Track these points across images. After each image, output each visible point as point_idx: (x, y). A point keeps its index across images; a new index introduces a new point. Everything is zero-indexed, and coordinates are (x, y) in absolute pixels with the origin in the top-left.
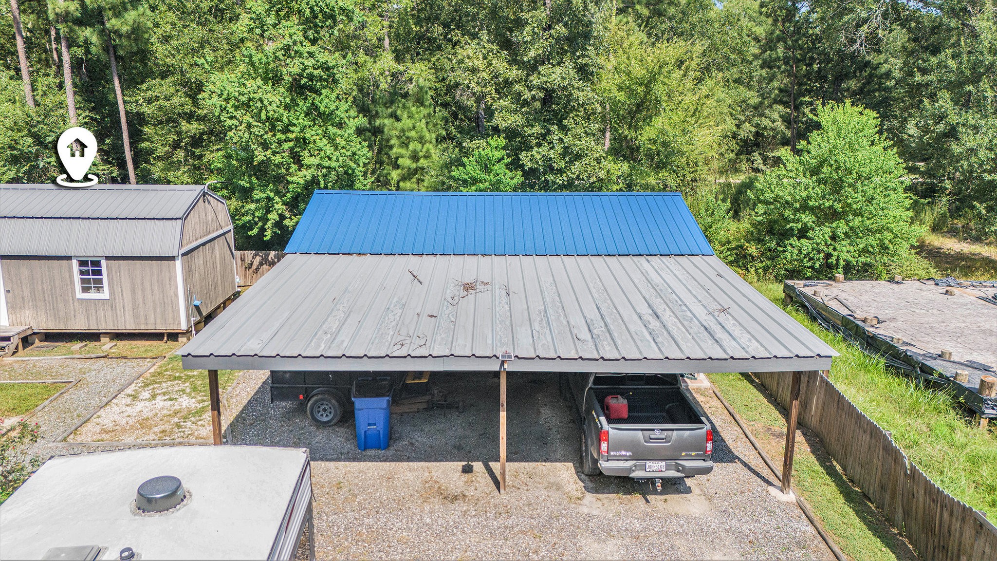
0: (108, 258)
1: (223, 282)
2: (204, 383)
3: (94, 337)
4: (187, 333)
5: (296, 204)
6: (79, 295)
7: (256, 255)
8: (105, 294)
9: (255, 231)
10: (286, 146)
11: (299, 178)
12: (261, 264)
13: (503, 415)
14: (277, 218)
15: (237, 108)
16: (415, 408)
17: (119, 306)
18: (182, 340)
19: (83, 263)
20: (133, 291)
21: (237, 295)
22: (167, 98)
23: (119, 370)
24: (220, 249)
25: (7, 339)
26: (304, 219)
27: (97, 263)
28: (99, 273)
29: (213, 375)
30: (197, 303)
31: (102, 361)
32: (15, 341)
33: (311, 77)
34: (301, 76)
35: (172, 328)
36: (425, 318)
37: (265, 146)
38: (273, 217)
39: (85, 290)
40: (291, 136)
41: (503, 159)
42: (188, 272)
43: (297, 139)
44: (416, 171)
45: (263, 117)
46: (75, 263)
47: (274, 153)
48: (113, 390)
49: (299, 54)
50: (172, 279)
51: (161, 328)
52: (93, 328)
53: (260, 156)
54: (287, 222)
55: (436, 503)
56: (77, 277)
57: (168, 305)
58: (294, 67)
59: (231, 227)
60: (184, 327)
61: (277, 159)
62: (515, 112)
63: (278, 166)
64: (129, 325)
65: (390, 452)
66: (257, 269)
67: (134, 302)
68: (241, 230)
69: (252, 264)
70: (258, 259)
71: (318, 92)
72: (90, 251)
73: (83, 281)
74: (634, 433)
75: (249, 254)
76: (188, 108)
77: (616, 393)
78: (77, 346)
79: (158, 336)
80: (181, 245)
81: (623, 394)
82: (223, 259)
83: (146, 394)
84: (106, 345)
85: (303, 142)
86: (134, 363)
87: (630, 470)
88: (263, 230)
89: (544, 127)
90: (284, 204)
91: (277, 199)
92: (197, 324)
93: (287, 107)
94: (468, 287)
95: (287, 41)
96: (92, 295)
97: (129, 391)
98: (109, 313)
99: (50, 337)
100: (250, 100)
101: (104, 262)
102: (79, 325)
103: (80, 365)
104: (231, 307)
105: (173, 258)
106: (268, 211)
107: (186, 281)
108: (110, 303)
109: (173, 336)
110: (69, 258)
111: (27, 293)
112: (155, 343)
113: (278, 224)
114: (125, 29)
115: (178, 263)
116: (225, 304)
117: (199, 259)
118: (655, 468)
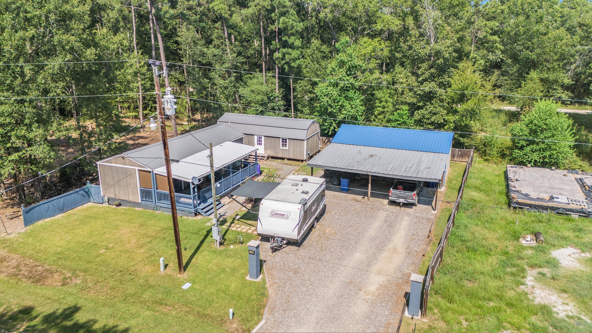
0: (289, 139)
1: (316, 147)
2: (310, 170)
3: (283, 159)
4: (305, 160)
5: (339, 124)
6: (281, 147)
7: (326, 139)
8: (287, 148)
9: (326, 131)
10: (338, 107)
11: (340, 117)
12: (327, 142)
13: (370, 185)
14: (333, 128)
15: (324, 95)
16: (357, 185)
17: (290, 152)
18: (304, 162)
19: (283, 139)
20: (294, 148)
21: (319, 151)
22: (306, 86)
23: (290, 167)
24: (316, 137)
25: (264, 157)
26: (340, 129)
27: (286, 140)
28: (286, 142)
29: (312, 168)
30: (309, 152)
31: (286, 165)
32: (266, 158)
33: (347, 87)
34: (344, 87)
35: (302, 159)
36: (357, 162)
37: (331, 107)
38: (332, 128)
39: (283, 146)
40: (339, 104)
41: (406, 114)
42: (307, 144)
43: (341, 105)
44: (383, 112)
45: (332, 99)
46: (281, 139)
47: (334, 109)
48: (289, 172)
49: (344, 80)
50: (303, 146)
51: (299, 158)
52: (283, 156)
53: (330, 110)
54: (336, 130)
55: (354, 202)
56: (281, 143)
57: (302, 152)
58: (342, 84)
59: (320, 131)
60: (305, 159)
61: (335, 111)
62: (414, 97)
63: (335, 113)
64: (292, 157)
65: (348, 192)
66: (326, 143)
67: (294, 150)
68: (322, 130)
69: (325, 142)
70: (327, 140)
71: (348, 91)
72: (285, 137)
73: (282, 144)
74: (397, 192)
75: (324, 138)
76: (311, 89)
77: (400, 185)
78: (280, 161)
79: (298, 160)
80: (306, 137)
81: (402, 185)
82: (317, 140)
83: (296, 174)
84: (286, 161)
85: (342, 106)
86: (293, 166)
87: (396, 200)
88: (329, 131)
89: (424, 103)
90: (336, 124)
91: (334, 122)
92: (308, 158)
93: (339, 95)
94: (371, 156)
95: (341, 76)
96: (284, 148)
97: (293, 172)
98: (287, 153)
99: (273, 158)
100: (328, 93)
101: (288, 140)
102: (280, 155)
103: (281, 165)
104: (318, 155)
105: (304, 140)
106: (331, 126)
107: (306, 146)
108: (288, 150)
109: (302, 161)
110: (280, 138)
111: (269, 146)
112: (298, 162)
113: (334, 130)
114: (296, 66)
115: (305, 141)
116: (316, 154)
117: (310, 140)
118: (402, 200)
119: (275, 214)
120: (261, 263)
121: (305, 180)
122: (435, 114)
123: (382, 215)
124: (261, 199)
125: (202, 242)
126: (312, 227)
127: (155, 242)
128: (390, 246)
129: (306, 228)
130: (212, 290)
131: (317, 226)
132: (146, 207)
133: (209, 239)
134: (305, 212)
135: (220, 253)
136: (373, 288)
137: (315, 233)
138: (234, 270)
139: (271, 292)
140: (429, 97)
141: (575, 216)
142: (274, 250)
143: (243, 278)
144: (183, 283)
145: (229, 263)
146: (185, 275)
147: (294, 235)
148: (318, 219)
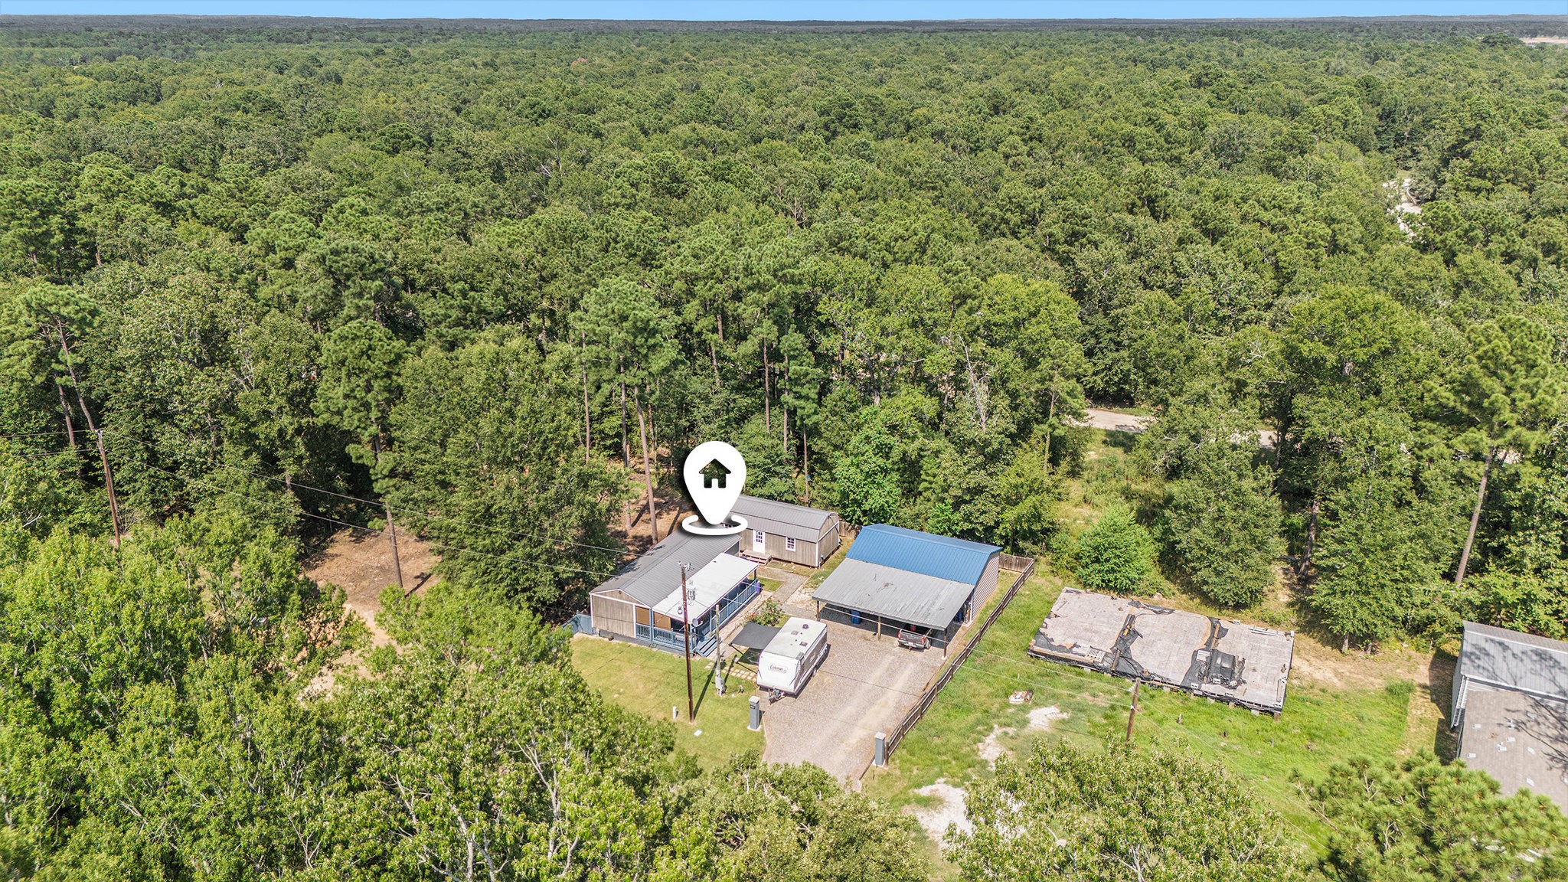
1: (833, 545)
3: (789, 562)
4: (817, 568)
6: (787, 548)
8: (794, 550)
13: (879, 624)
17: (798, 555)
19: (789, 539)
20: (803, 551)
21: (838, 547)
23: (797, 579)
24: (832, 533)
25: (765, 560)
27: (793, 540)
28: (793, 543)
30: (822, 556)
31: (792, 574)
32: (767, 560)
35: (813, 565)
36: (867, 596)
39: (789, 547)
42: (820, 547)
46: (787, 538)
50: (815, 549)
51: (809, 564)
52: (789, 559)
55: (862, 640)
56: (787, 543)
57: (812, 557)
59: (838, 521)
60: (817, 565)
64: (800, 561)
65: (860, 625)
67: (803, 554)
72: (792, 536)
74: (907, 634)
78: (784, 564)
79: (808, 566)
80: (819, 538)
82: (834, 536)
84: (793, 567)
86: (801, 577)
87: (905, 642)
92: (821, 564)
94: (887, 585)
96: (790, 550)
98: (795, 556)
99: (776, 559)
101: (795, 540)
102: (785, 558)
103: (786, 575)
107: (819, 550)
108: (795, 553)
109: (813, 567)
110: (785, 537)
111: (772, 545)
112: (807, 568)
115: (817, 544)
116: (833, 553)
117: (824, 541)
118: (911, 644)
119: (773, 668)
120: (761, 713)
121: (806, 627)
122: (984, 512)
123: (888, 659)
124: (760, 651)
125: (705, 689)
126: (811, 675)
127: (661, 688)
128: (883, 700)
129: (803, 680)
130: (719, 737)
131: (817, 674)
132: (642, 643)
133: (711, 685)
134: (803, 667)
135: (723, 702)
136: (853, 741)
137: (813, 682)
138: (737, 720)
139: (768, 741)
140: (978, 490)
141: (1087, 670)
142: (773, 701)
143: (745, 728)
144: (694, 730)
145: (733, 712)
146: (695, 723)
147: (791, 689)
148: (817, 667)
